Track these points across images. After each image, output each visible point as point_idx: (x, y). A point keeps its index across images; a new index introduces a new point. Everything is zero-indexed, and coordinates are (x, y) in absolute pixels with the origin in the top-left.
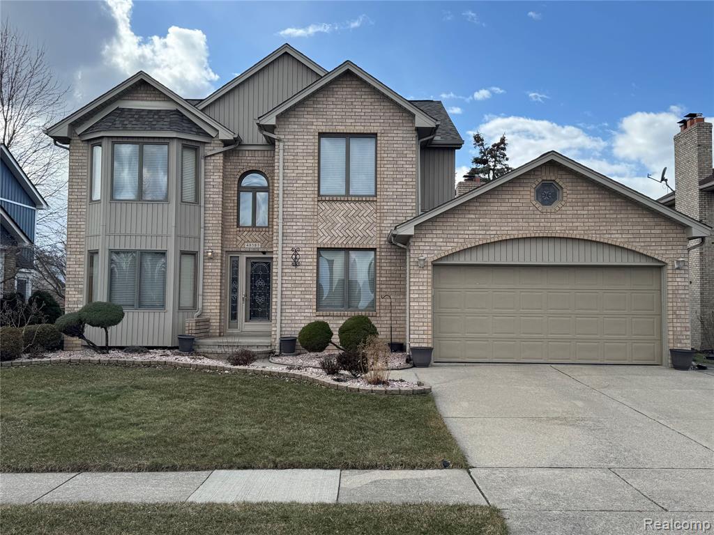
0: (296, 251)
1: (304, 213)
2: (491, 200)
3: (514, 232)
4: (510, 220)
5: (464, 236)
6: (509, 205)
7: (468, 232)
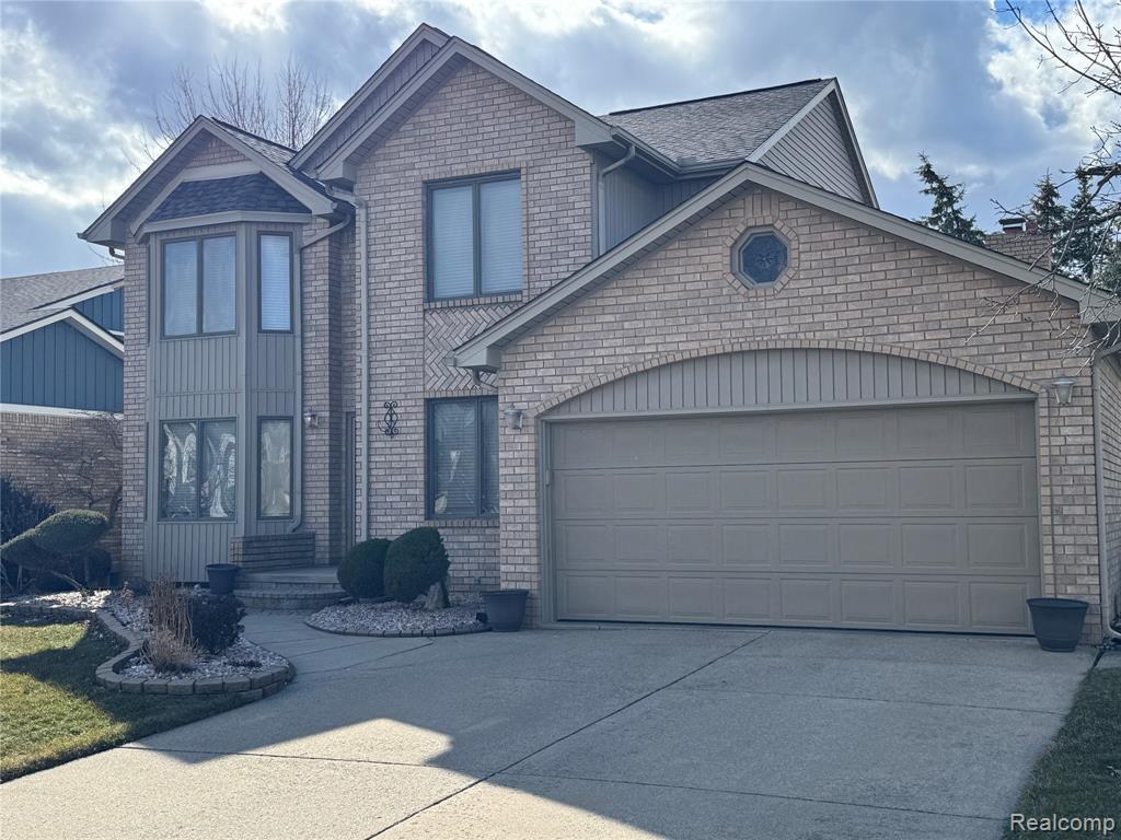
0: (390, 407)
1: (403, 336)
2: (645, 282)
3: (693, 345)
4: (683, 321)
5: (594, 361)
6: (680, 287)
7: (603, 352)
